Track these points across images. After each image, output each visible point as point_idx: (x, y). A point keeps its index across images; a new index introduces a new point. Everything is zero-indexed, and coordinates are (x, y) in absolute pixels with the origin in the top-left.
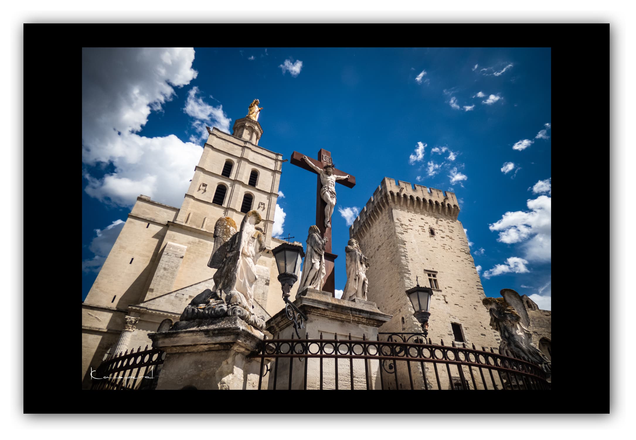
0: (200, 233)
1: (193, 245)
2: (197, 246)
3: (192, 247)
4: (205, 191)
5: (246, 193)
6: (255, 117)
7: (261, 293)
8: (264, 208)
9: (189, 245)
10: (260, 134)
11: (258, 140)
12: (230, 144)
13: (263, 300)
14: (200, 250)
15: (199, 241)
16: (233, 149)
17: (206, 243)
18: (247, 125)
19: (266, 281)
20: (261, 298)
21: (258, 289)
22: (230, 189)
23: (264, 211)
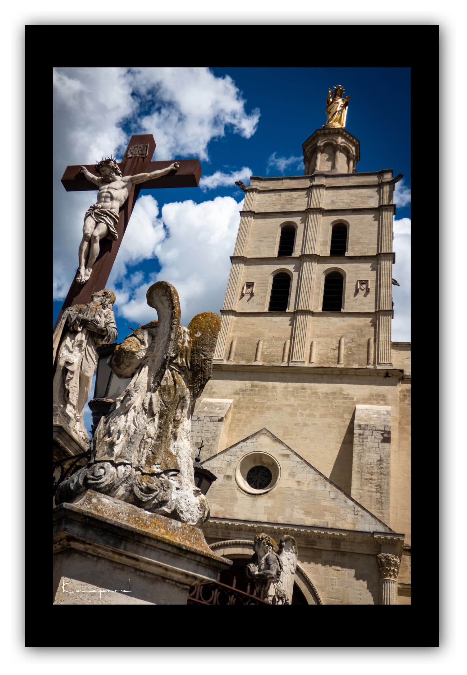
0: (251, 372)
1: (243, 394)
2: (249, 395)
3: (242, 400)
4: (252, 294)
5: (329, 272)
6: (340, 121)
7: (375, 461)
8: (368, 291)
9: (237, 397)
10: (354, 148)
11: (351, 163)
12: (283, 194)
13: (381, 473)
14: (256, 400)
15: (253, 386)
16: (290, 202)
17: (264, 386)
18: (322, 144)
19: (382, 434)
20: (375, 470)
21: (367, 454)
22: (295, 275)
23: (368, 296)
